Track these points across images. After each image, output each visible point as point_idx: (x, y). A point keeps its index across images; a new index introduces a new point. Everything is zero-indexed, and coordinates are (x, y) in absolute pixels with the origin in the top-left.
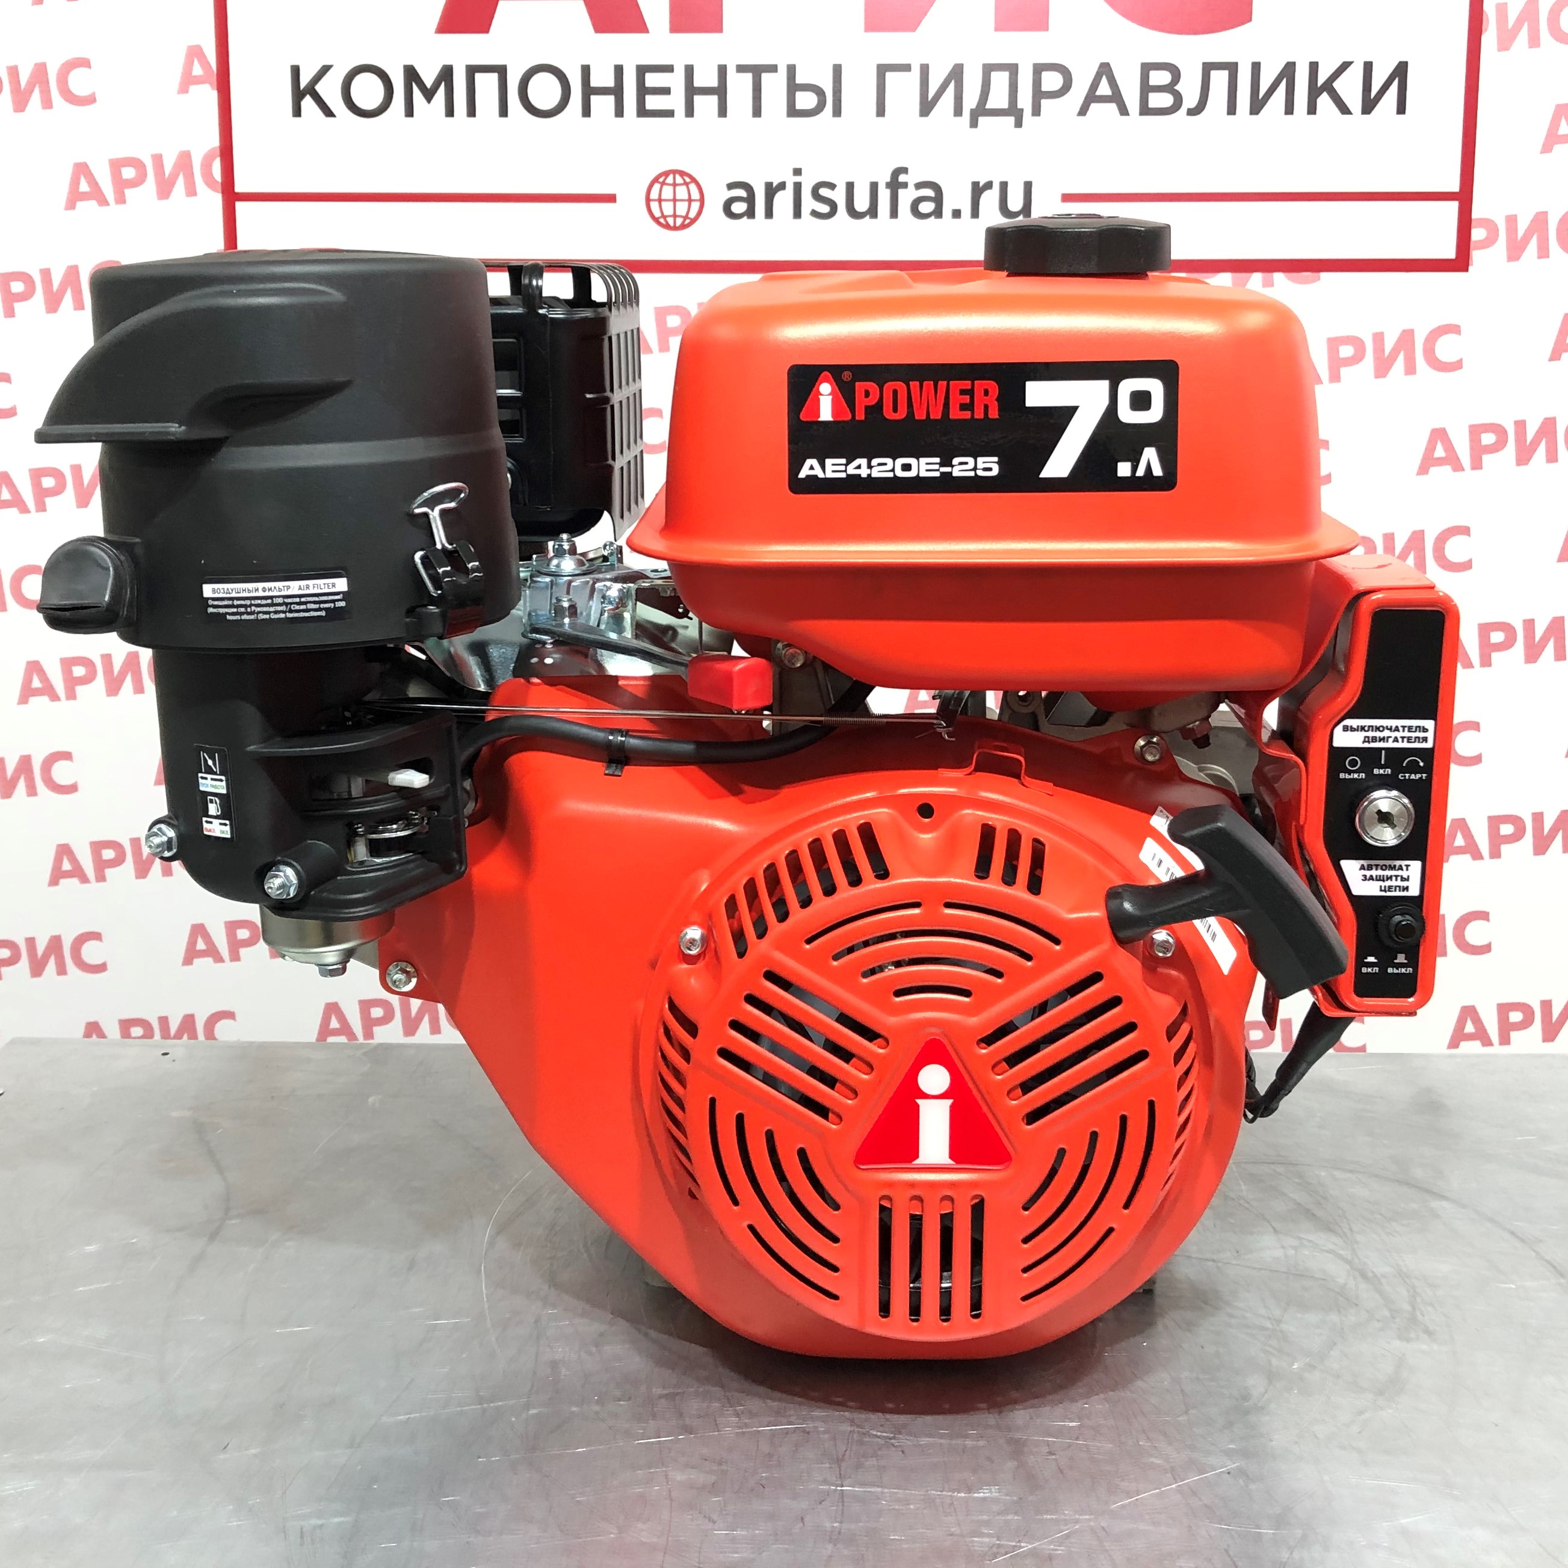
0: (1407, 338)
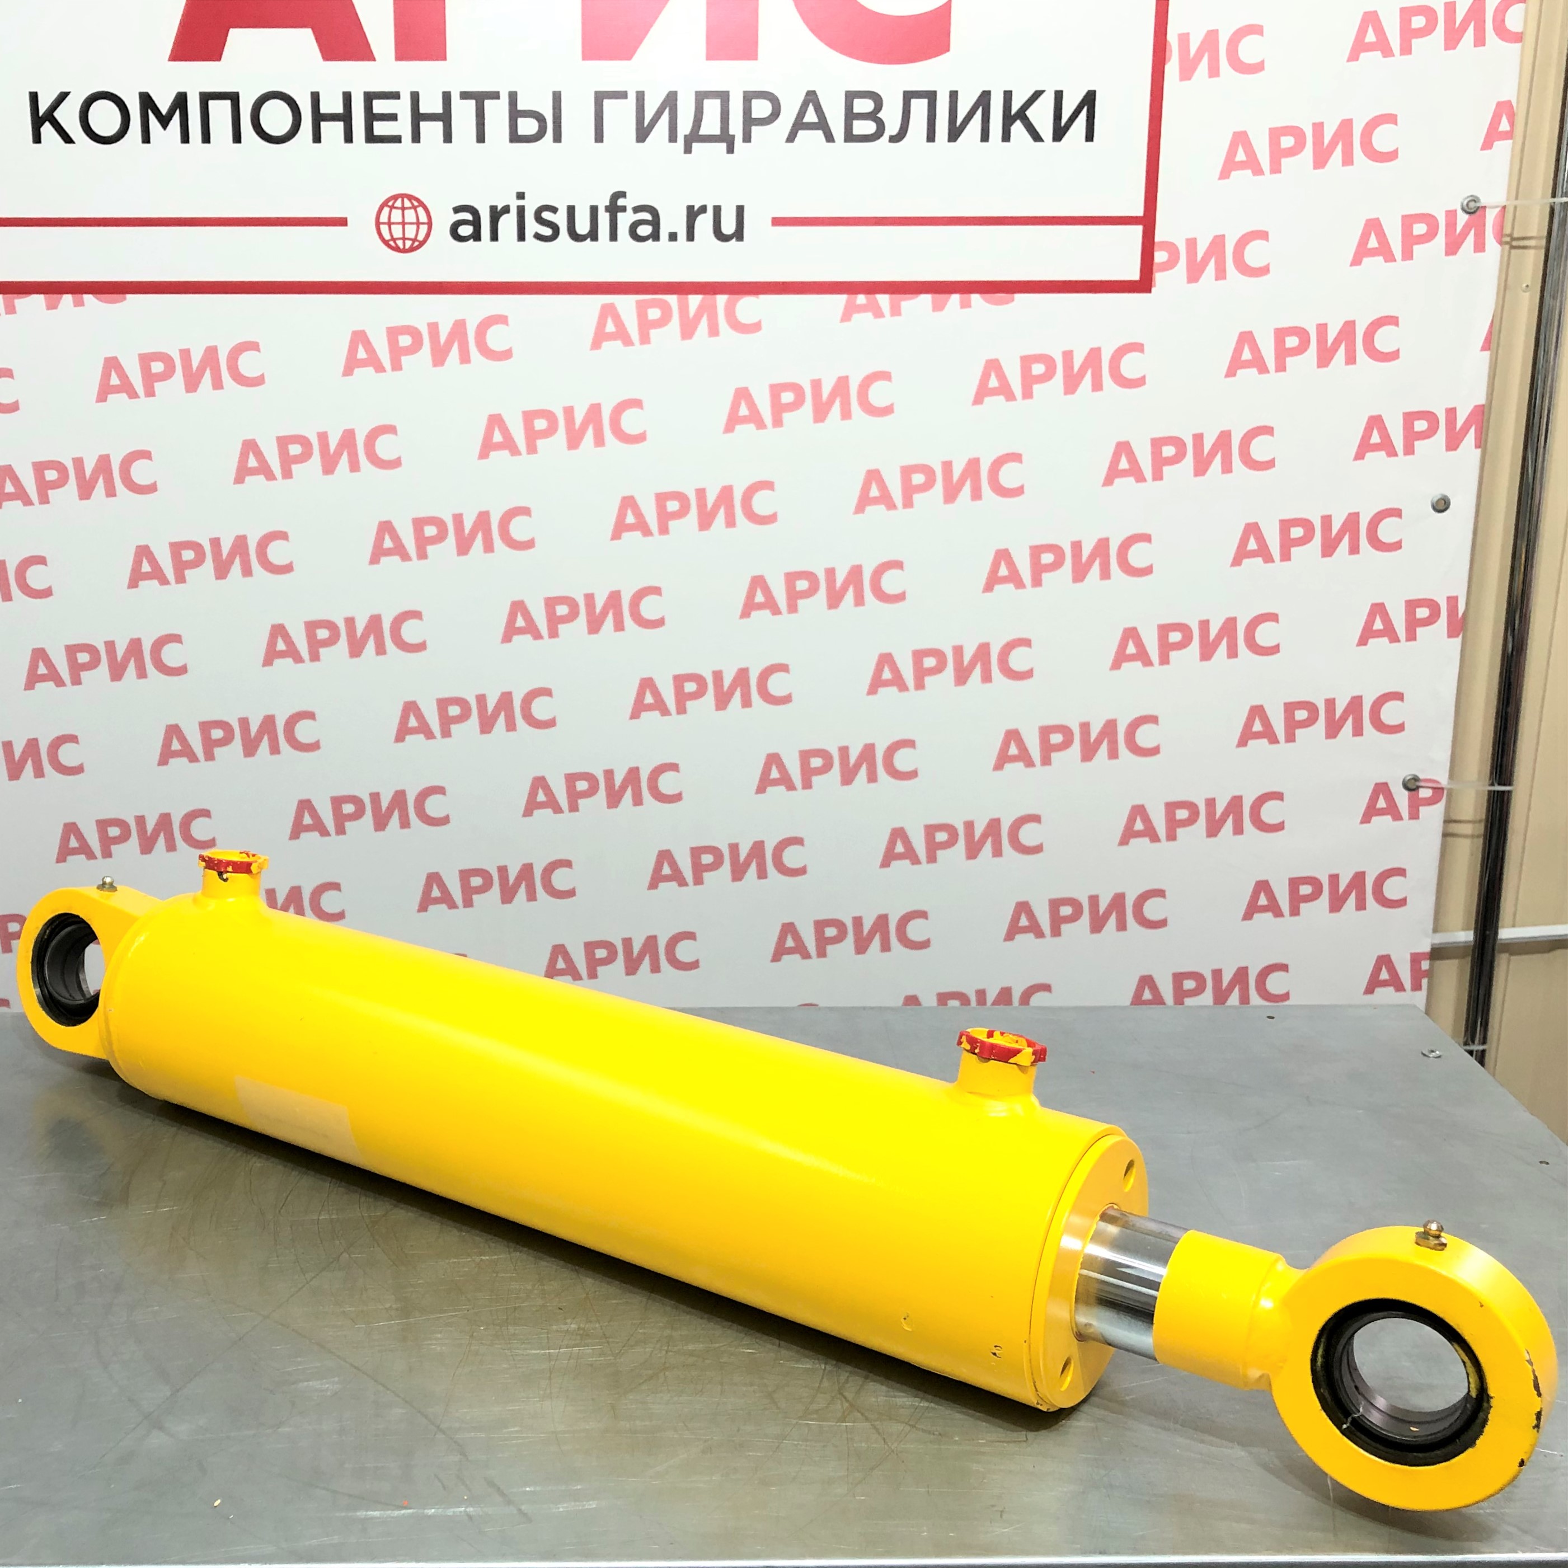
0: (1094, 355)
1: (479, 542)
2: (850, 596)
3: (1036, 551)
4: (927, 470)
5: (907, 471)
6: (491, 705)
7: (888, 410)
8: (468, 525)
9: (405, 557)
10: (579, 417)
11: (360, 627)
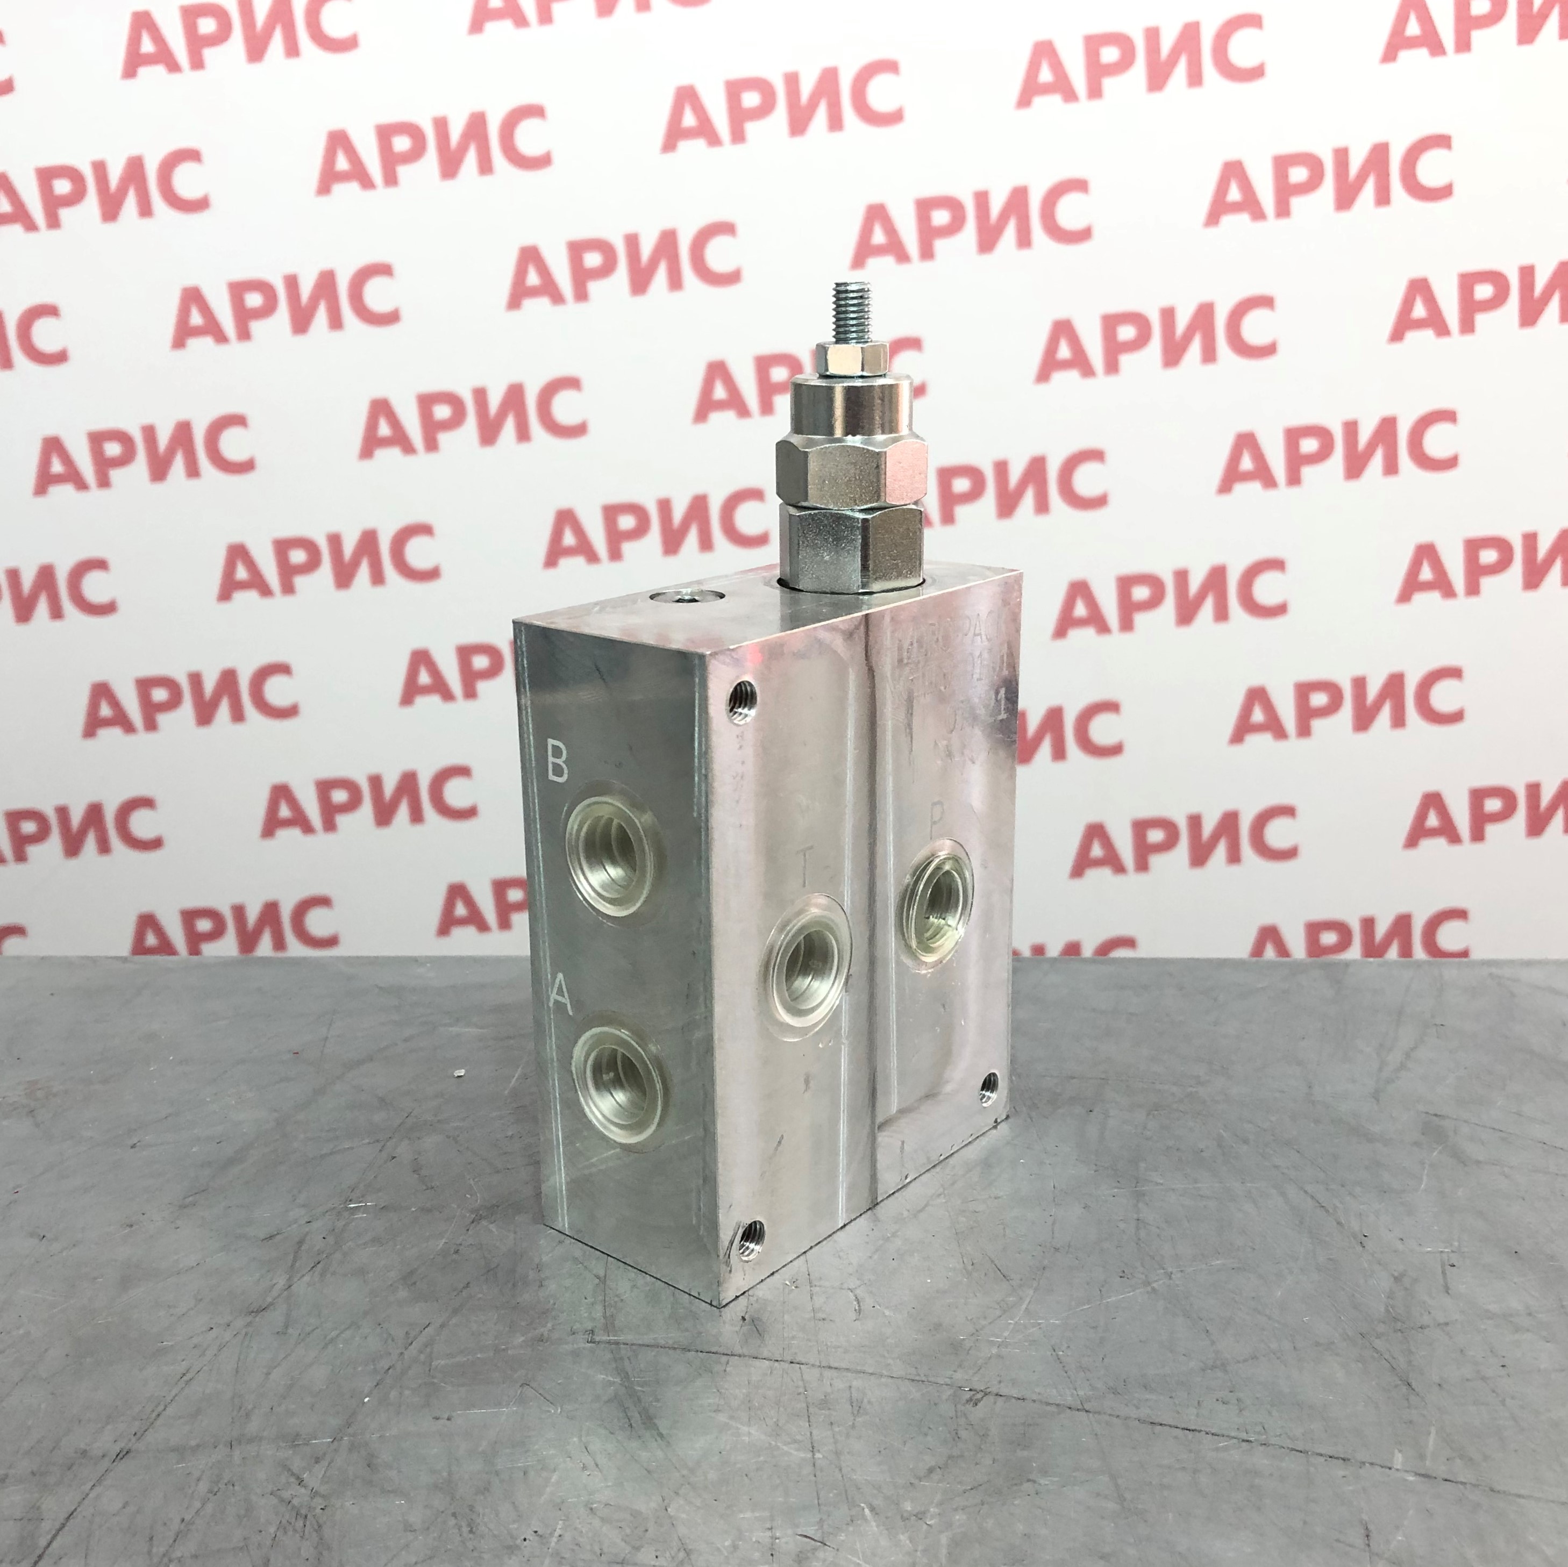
1: (661, 276)
2: (1195, 347)
3: (1468, 282)
4: (1313, 162)
5: (1282, 164)
7: (1257, 73)
10: (806, 88)
11: (494, 402)
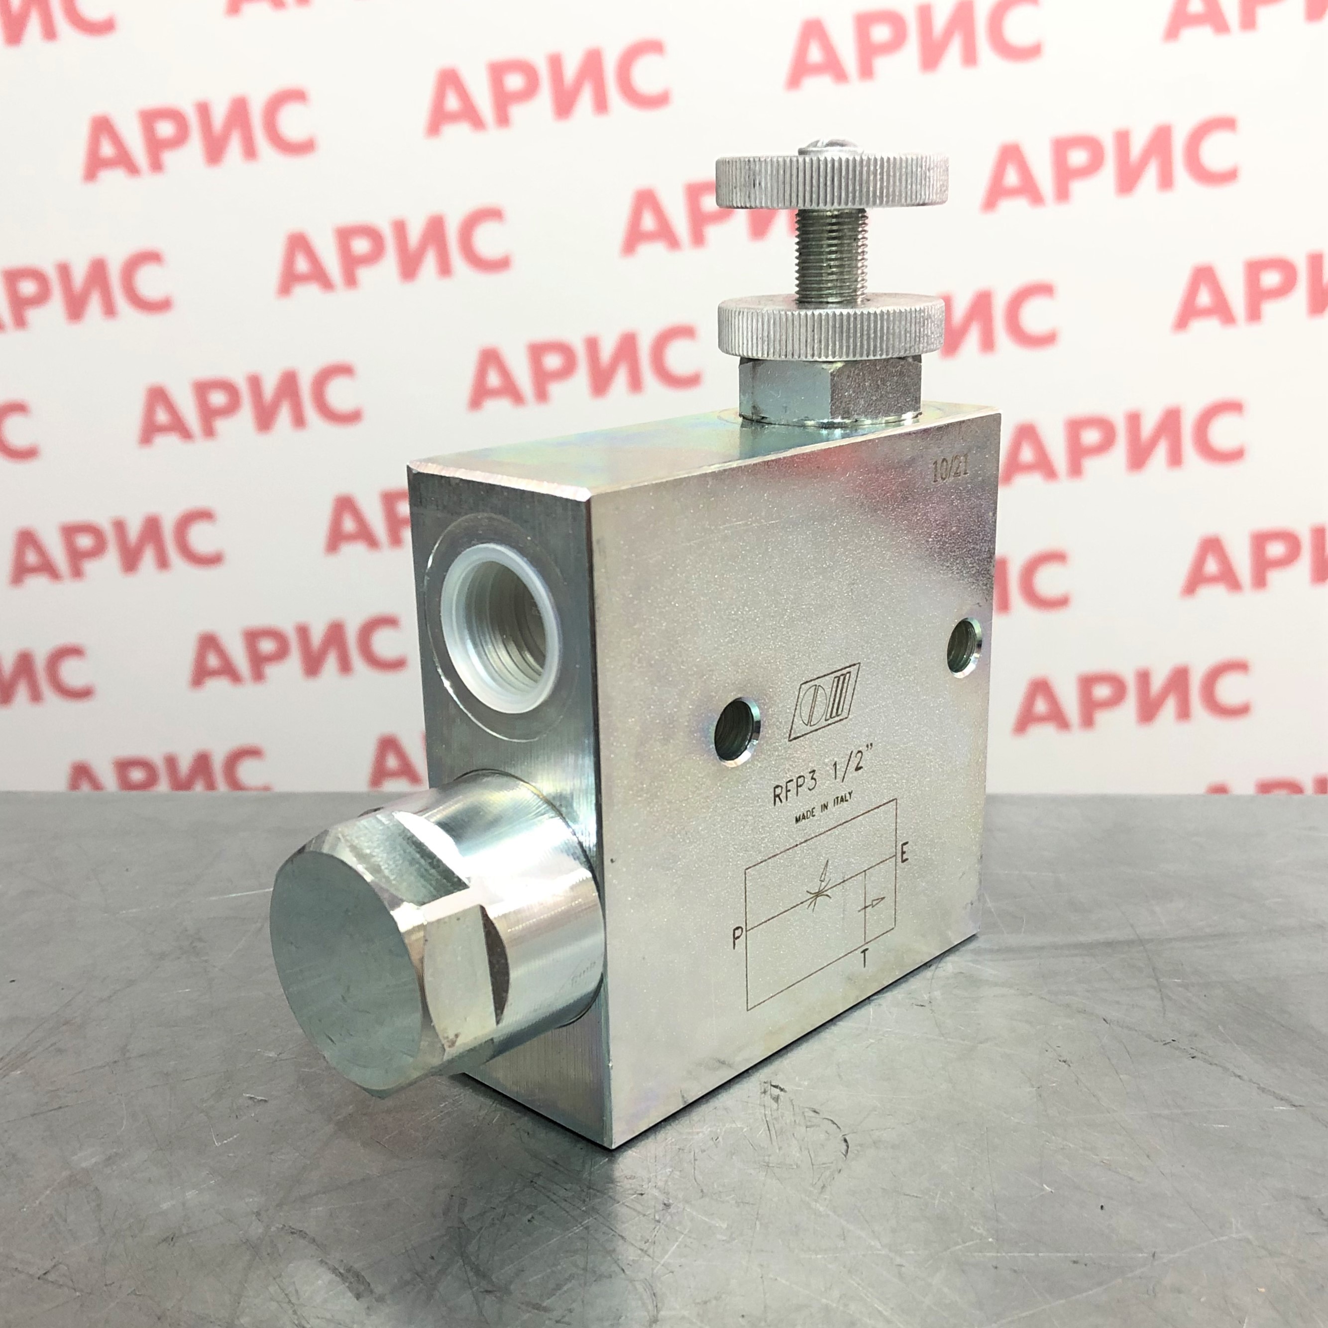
6: (607, 351)
8: (570, 70)
9: (477, 123)
11: (415, 234)
